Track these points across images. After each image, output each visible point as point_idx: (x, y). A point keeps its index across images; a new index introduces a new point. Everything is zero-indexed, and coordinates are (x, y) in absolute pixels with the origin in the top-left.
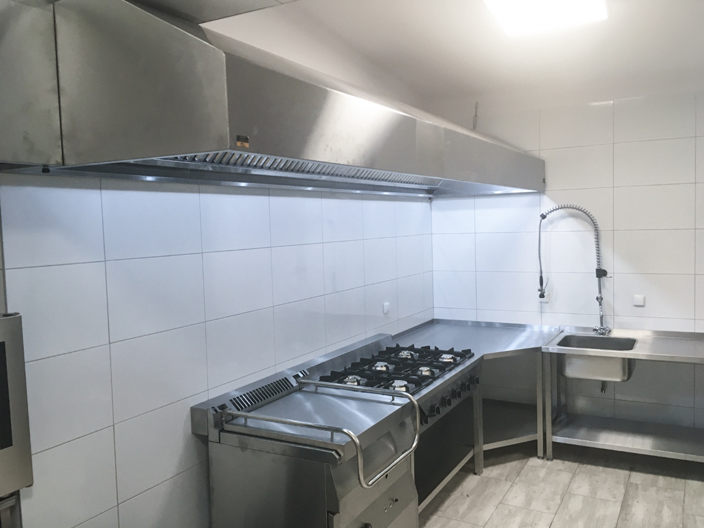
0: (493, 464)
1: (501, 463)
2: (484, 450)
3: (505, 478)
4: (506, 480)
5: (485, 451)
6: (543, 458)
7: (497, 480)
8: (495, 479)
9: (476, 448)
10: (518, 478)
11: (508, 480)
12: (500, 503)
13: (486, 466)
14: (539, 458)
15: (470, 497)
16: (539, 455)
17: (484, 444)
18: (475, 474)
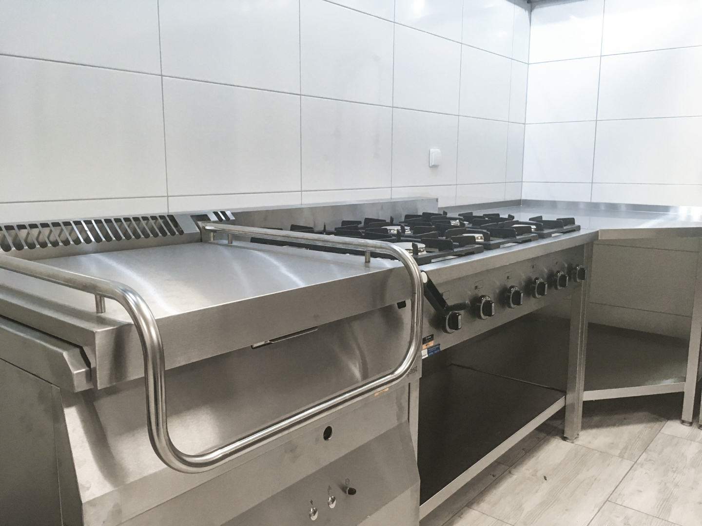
0: (598, 426)
1: (614, 425)
2: (585, 399)
3: (619, 451)
4: (621, 456)
5: (585, 403)
6: (691, 424)
7: (604, 455)
8: (601, 452)
9: (570, 397)
10: (644, 456)
11: (626, 456)
12: (607, 500)
13: (584, 427)
14: (683, 422)
15: (549, 480)
16: (684, 417)
17: (585, 390)
18: (565, 439)
